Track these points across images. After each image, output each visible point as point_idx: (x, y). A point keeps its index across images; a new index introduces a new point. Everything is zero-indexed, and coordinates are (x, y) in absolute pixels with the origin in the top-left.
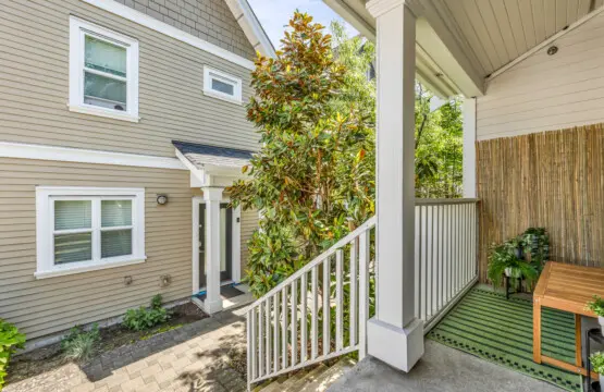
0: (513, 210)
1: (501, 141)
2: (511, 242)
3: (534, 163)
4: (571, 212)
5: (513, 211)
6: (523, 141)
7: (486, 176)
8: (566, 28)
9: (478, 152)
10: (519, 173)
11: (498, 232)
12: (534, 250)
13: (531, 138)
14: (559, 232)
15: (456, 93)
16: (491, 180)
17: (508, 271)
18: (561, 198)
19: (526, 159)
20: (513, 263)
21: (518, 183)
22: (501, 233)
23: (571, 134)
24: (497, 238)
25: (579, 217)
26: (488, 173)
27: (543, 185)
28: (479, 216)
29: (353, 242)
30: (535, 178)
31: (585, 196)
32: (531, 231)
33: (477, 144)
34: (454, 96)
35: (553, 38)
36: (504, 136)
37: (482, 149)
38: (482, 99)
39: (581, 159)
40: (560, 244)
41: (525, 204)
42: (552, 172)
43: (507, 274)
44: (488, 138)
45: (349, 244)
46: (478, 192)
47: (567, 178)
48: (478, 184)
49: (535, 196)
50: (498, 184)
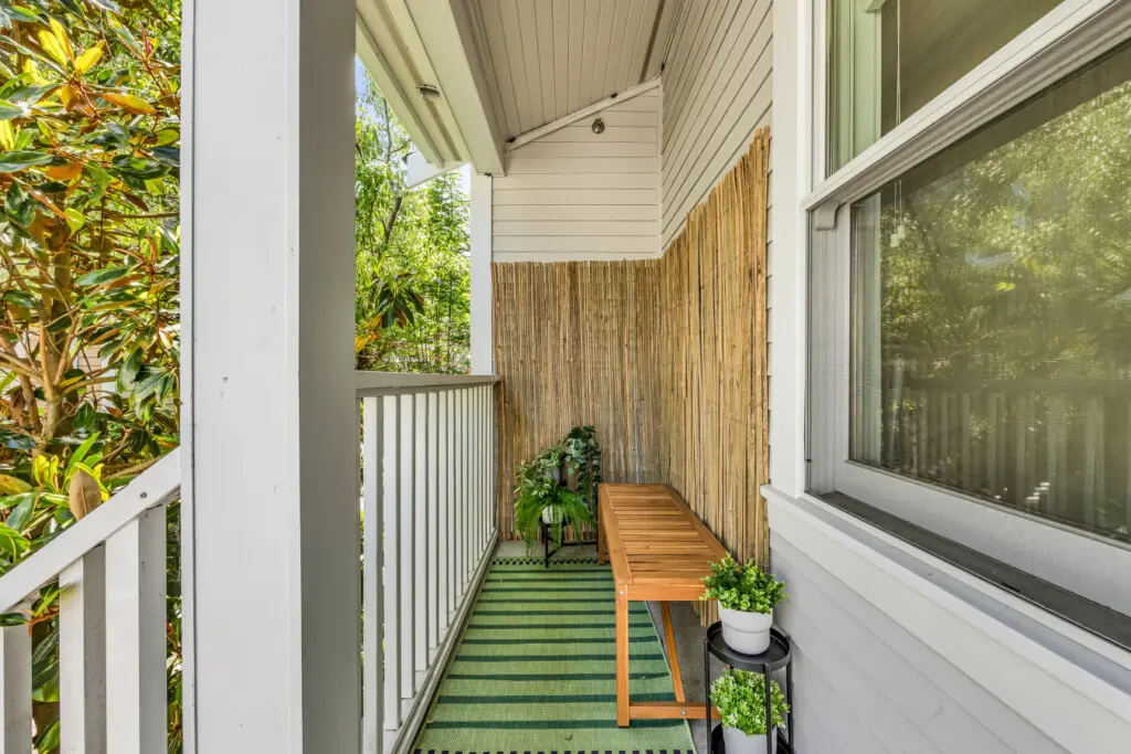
0: (549, 396)
1: (531, 268)
2: (549, 457)
3: (577, 314)
4: (619, 398)
5: (549, 398)
6: (562, 273)
7: (508, 332)
8: (614, 96)
9: (495, 284)
10: (556, 329)
11: (527, 440)
12: (582, 468)
13: (573, 268)
14: (608, 431)
15: (458, 158)
16: (517, 340)
17: (547, 514)
18: (609, 374)
19: (566, 305)
20: (553, 498)
21: (555, 349)
22: (532, 440)
23: (619, 268)
24: (527, 451)
25: (629, 405)
26: (512, 327)
27: (588, 353)
28: (498, 409)
29: (76, 575)
30: (577, 340)
31: (635, 370)
32: (576, 433)
33: (494, 266)
34: (454, 163)
35: (599, 106)
36: (536, 259)
37: (505, 278)
38: (501, 182)
39: (631, 312)
40: (608, 450)
41: (565, 386)
42: (598, 330)
43: (546, 519)
44: (511, 259)
45: (52, 586)
46: (496, 364)
47: (616, 341)
48: (496, 346)
49: (578, 370)
50: (528, 348)
